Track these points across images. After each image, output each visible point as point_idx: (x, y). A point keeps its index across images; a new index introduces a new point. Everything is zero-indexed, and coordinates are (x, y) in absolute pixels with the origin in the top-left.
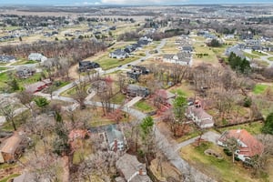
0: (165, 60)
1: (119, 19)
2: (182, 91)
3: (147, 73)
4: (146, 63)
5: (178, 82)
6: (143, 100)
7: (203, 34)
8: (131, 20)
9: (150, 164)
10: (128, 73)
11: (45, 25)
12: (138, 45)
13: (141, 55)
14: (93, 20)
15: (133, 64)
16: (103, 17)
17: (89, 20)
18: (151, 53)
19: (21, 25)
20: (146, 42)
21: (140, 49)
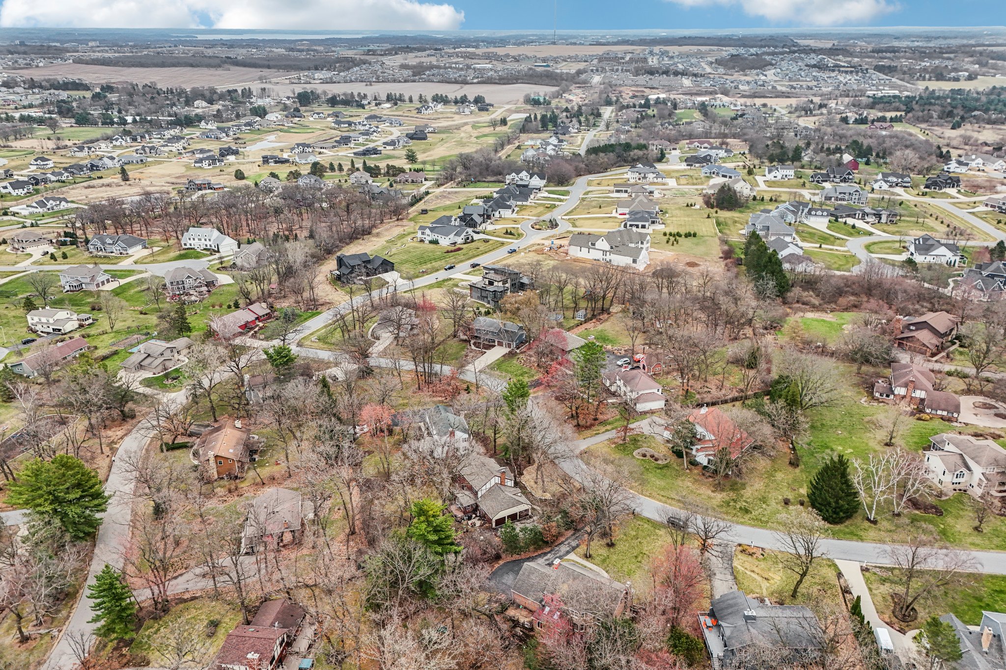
0: (576, 252)
1: (438, 99)
2: (611, 333)
3: (522, 287)
4: (523, 259)
5: (604, 310)
6: (511, 355)
7: (706, 160)
8: (478, 100)
9: (521, 474)
10: (472, 287)
11: (189, 122)
12: (501, 203)
13: (508, 233)
14: (348, 101)
15: (485, 260)
16: (382, 90)
17: (333, 101)
18: (537, 226)
19: (108, 121)
20: (524, 191)
21: (506, 213)
